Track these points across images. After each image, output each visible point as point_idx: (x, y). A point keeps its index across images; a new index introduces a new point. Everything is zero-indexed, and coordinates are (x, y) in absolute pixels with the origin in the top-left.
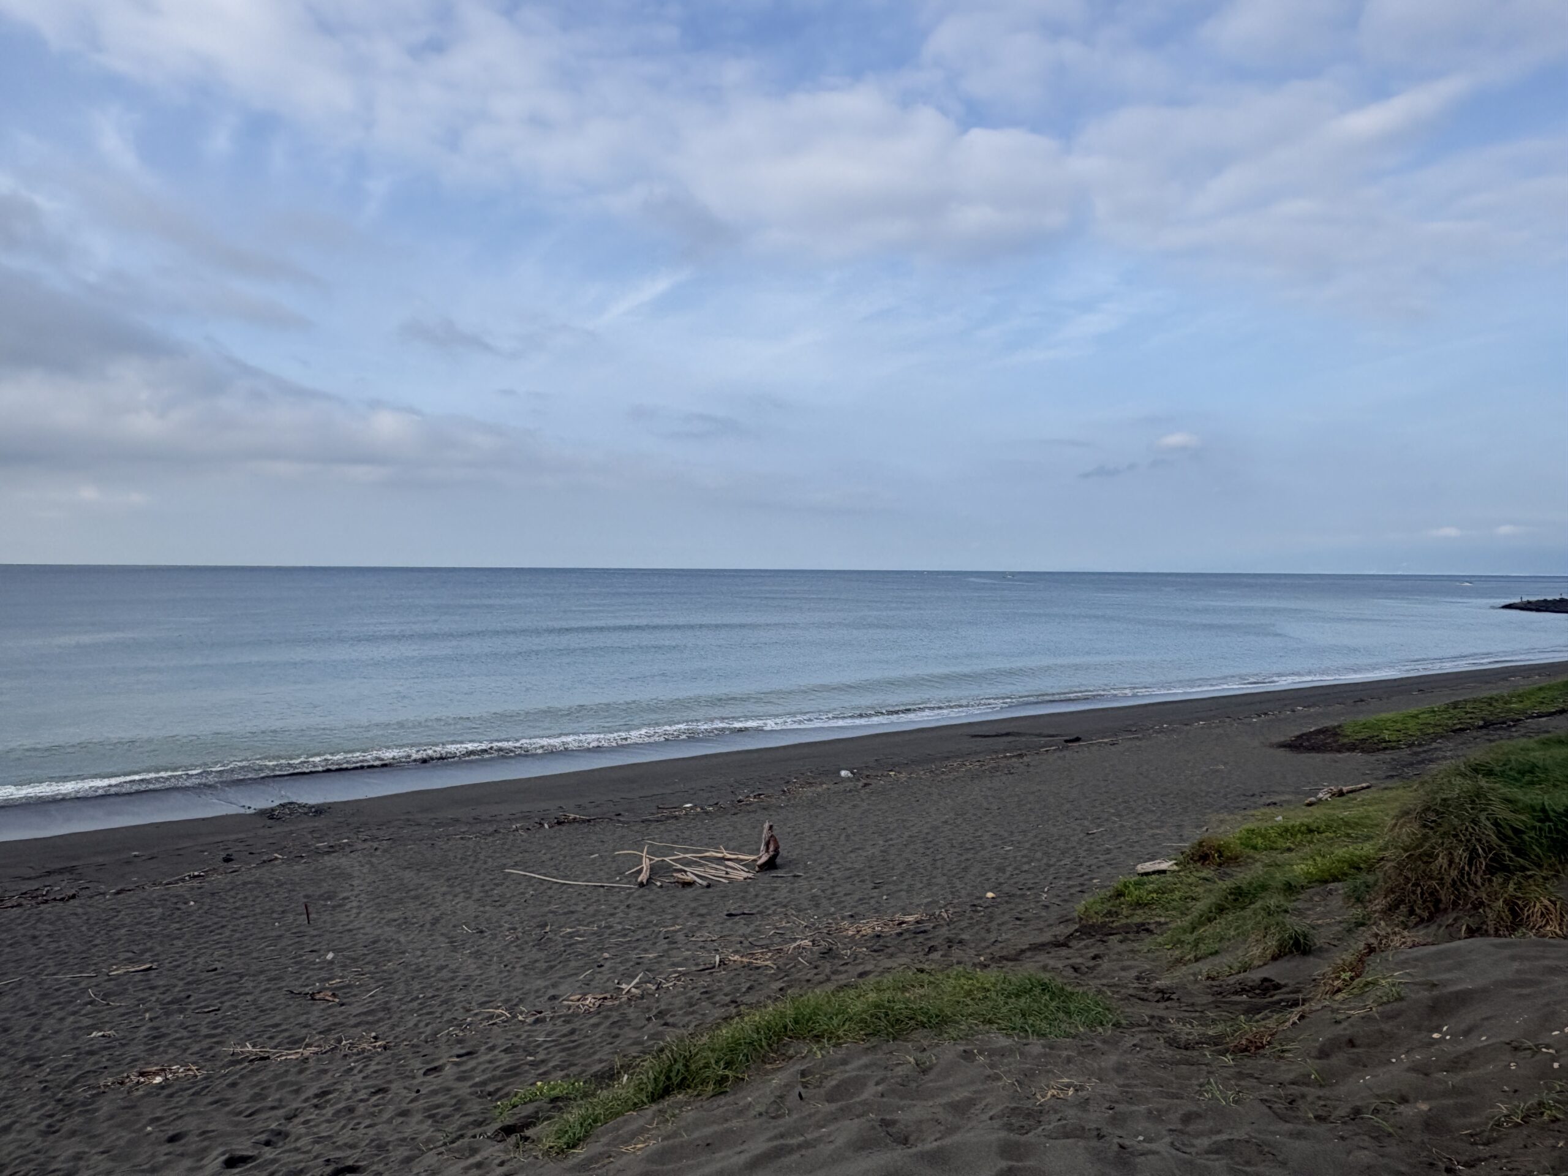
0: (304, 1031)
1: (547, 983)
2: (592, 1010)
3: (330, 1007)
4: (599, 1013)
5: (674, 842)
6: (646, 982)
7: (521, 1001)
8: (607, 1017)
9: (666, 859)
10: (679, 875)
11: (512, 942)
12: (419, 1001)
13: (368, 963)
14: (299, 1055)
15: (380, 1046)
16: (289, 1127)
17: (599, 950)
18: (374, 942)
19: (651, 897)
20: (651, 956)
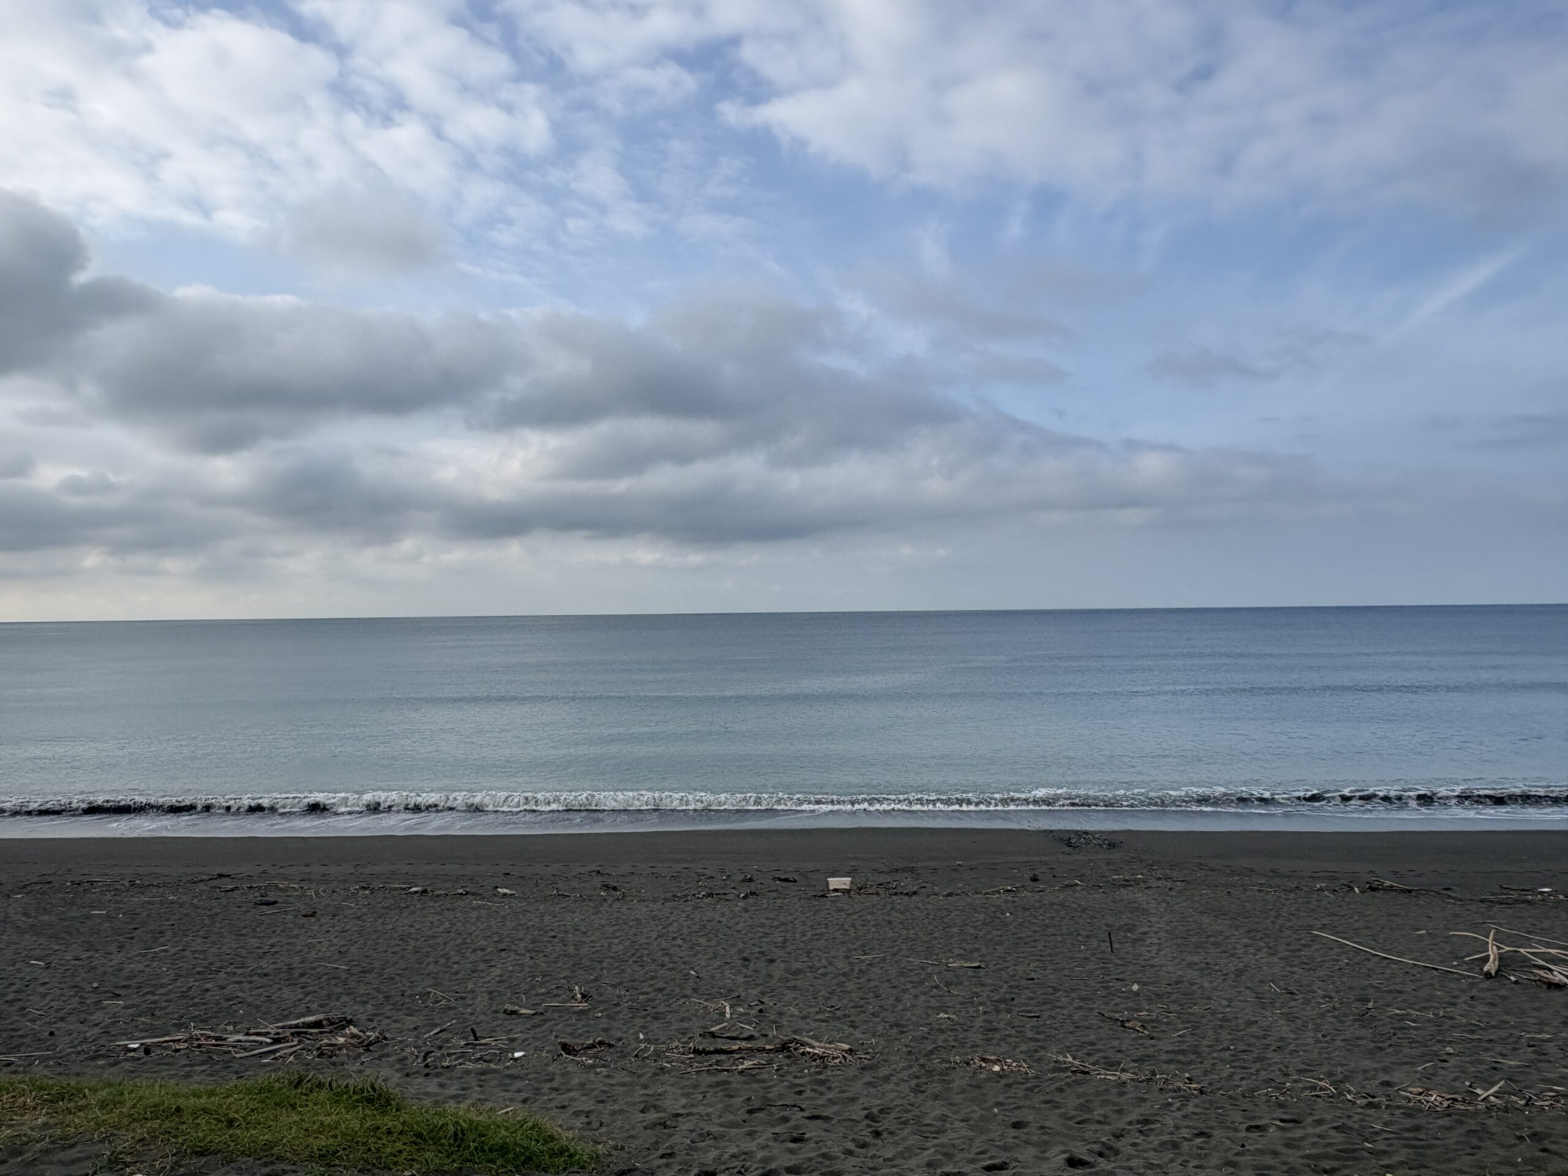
0: (1119, 1055)
1: (1376, 1065)
2: (1439, 1109)
3: (1141, 1038)
4: (1449, 1115)
5: (1529, 932)
6: (1510, 1094)
7: (1347, 1079)
8: (1460, 1122)
9: (1522, 950)
10: (1541, 973)
11: (1328, 1011)
12: (1229, 1052)
13: (1174, 1002)
14: (1116, 1078)
15: (1195, 1089)
16: (1118, 1145)
17: (1439, 1041)
18: (1177, 983)
19: (1503, 992)
20: (1512, 1063)
